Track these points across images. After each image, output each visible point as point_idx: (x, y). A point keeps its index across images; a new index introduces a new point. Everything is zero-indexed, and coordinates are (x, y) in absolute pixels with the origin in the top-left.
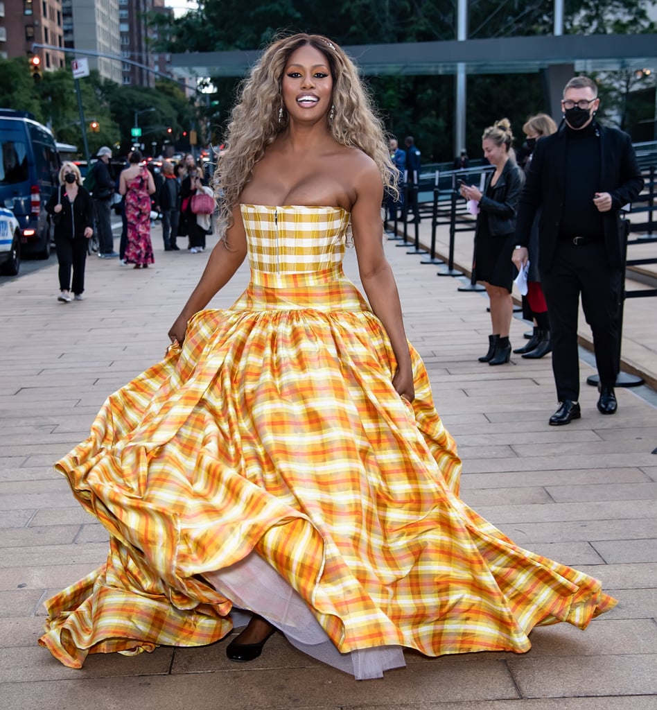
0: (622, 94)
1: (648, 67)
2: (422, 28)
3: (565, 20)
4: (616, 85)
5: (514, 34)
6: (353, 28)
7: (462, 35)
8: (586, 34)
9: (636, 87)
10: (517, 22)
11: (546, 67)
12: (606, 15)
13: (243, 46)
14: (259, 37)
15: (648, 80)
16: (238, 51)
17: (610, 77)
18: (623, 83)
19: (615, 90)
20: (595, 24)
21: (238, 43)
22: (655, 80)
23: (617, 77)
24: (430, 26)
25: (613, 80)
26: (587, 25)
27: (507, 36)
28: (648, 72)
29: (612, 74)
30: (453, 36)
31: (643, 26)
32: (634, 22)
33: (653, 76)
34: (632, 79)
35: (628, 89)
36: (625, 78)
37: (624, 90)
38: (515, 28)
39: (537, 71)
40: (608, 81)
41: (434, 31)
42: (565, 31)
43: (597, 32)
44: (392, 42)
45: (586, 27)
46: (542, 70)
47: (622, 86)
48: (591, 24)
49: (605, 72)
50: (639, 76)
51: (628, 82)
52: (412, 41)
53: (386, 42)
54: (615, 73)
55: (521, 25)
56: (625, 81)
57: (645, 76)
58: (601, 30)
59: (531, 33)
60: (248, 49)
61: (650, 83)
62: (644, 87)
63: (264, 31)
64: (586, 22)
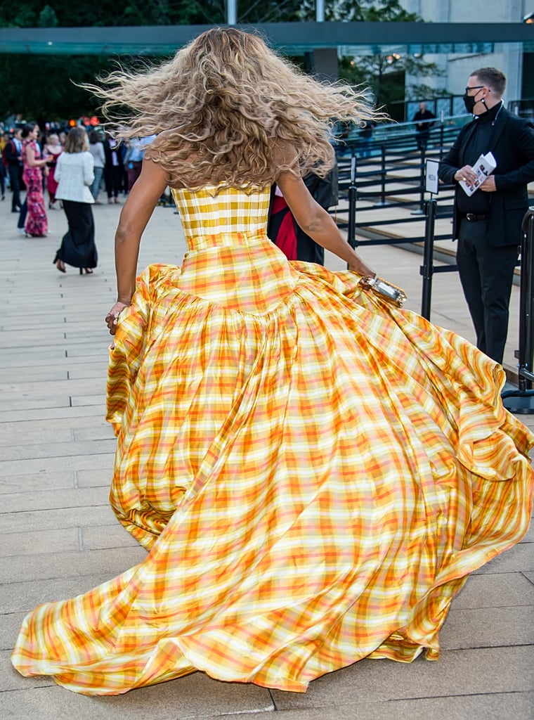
0: (375, 77)
1: (397, 53)
2: (194, 12)
3: (326, 7)
4: (370, 68)
5: (278, 20)
6: (128, 10)
7: (232, 19)
8: (345, 21)
9: (388, 70)
10: (282, 8)
11: (311, 51)
12: (362, 3)
13: (22, 24)
14: (38, 16)
15: (398, 65)
16: (17, 28)
17: (364, 60)
18: (377, 67)
19: (369, 73)
20: (352, 11)
21: (17, 20)
22: (405, 65)
23: (370, 60)
24: (201, 10)
25: (367, 64)
26: (345, 12)
27: (273, 21)
28: (398, 57)
29: (367, 58)
30: (223, 20)
31: (395, 14)
32: (387, 10)
33: (404, 60)
34: (384, 63)
35: (381, 72)
36: (378, 62)
37: (377, 73)
38: (280, 13)
39: (302, 54)
40: (362, 65)
41: (205, 14)
42: (327, 18)
43: (354, 19)
44: (166, 24)
45: (345, 14)
46: (307, 54)
47: (376, 69)
48: (349, 12)
49: (360, 56)
50: (390, 61)
51: (381, 65)
52: (185, 24)
53: (160, 24)
54: (369, 57)
55: (284, 11)
56: (378, 64)
57: (395, 60)
58: (359, 18)
59: (295, 19)
60: (26, 26)
61: (401, 67)
62: (395, 70)
63: (42, 9)
64: (343, 9)
